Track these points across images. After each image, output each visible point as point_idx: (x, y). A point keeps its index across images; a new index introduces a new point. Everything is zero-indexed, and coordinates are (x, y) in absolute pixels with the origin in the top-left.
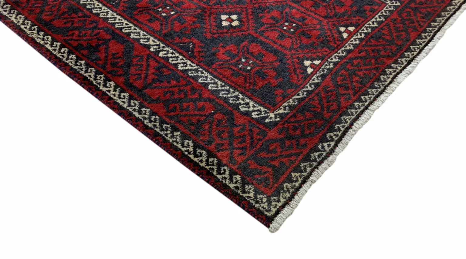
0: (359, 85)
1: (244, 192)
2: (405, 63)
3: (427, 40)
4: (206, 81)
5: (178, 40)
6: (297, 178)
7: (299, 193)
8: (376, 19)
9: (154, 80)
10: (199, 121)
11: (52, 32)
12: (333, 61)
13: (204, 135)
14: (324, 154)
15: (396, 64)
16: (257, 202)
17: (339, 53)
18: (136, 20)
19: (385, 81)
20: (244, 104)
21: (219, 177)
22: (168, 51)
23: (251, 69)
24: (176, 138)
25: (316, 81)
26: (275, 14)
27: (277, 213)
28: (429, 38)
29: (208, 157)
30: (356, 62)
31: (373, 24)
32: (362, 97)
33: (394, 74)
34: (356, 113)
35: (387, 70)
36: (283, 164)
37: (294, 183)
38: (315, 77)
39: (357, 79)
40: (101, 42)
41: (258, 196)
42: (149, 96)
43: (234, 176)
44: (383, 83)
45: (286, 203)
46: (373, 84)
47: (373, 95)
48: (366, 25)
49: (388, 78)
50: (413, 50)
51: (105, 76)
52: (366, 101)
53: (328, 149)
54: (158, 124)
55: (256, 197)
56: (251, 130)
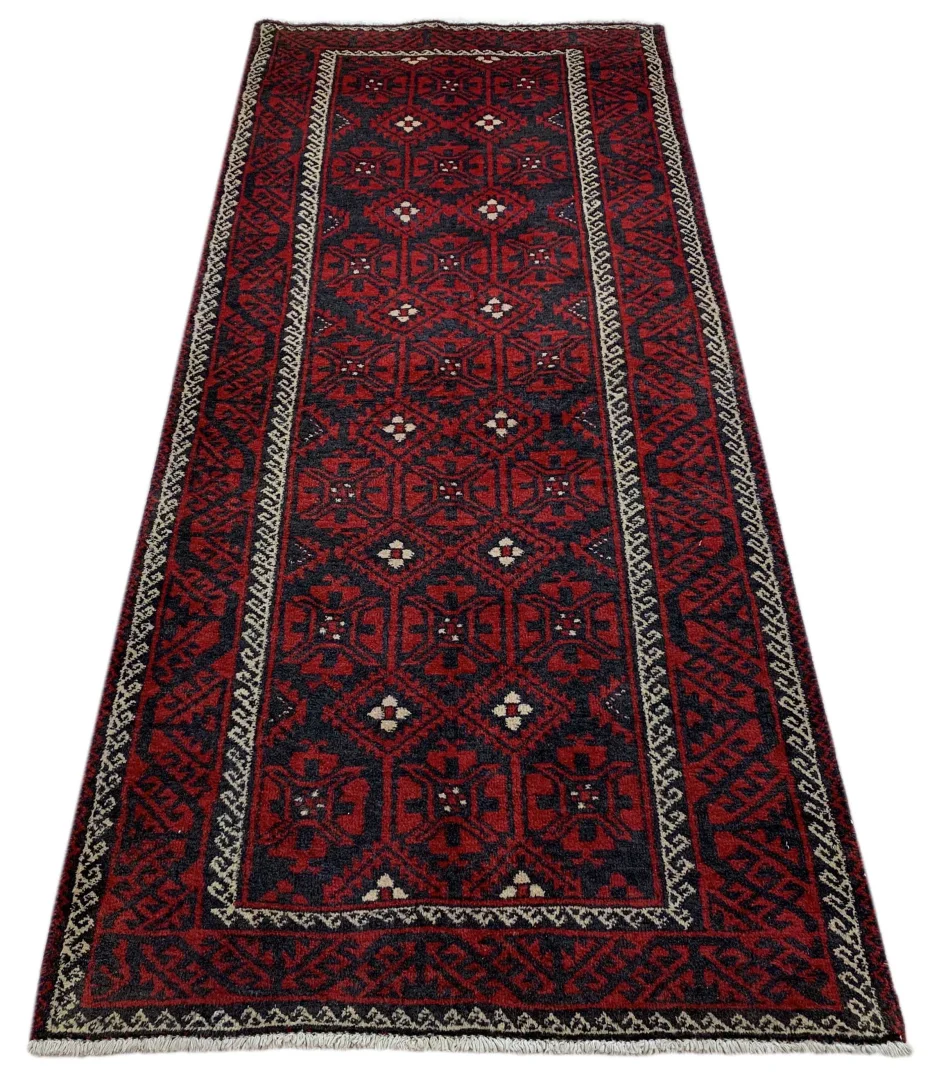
0: (398, 989)
1: (66, 972)
2: (523, 1030)
3: (620, 1031)
4: (234, 780)
5: (285, 688)
6: (137, 1022)
7: (113, 1040)
8: (601, 913)
9: (184, 724)
10: (151, 829)
11: (176, 555)
12: (424, 914)
13: (128, 855)
14: (207, 1027)
15: (508, 1017)
16: (60, 999)
17: (452, 912)
18: (282, 612)
19: (445, 1024)
20: (226, 859)
21: (70, 924)
22: (252, 694)
23: (305, 817)
24: (99, 828)
25: (355, 922)
26: (466, 759)
27: (60, 1036)
28: (630, 1031)
29: (94, 888)
30: (455, 949)
31: (583, 917)
32: (374, 1010)
33: (476, 1026)
34: (327, 1021)
35: (476, 1009)
36: (150, 986)
37: (124, 1024)
38: (361, 913)
39: (412, 976)
40: (203, 613)
41: (71, 994)
42: (148, 743)
43: (83, 942)
44: (437, 1023)
45: (83, 1037)
46: (421, 1008)
47: (393, 1022)
48: (568, 909)
49: (459, 1023)
50: (572, 1023)
51: (144, 671)
52: (368, 1021)
53: (219, 1027)
54: (107, 790)
55: (68, 992)
56: (181, 904)
